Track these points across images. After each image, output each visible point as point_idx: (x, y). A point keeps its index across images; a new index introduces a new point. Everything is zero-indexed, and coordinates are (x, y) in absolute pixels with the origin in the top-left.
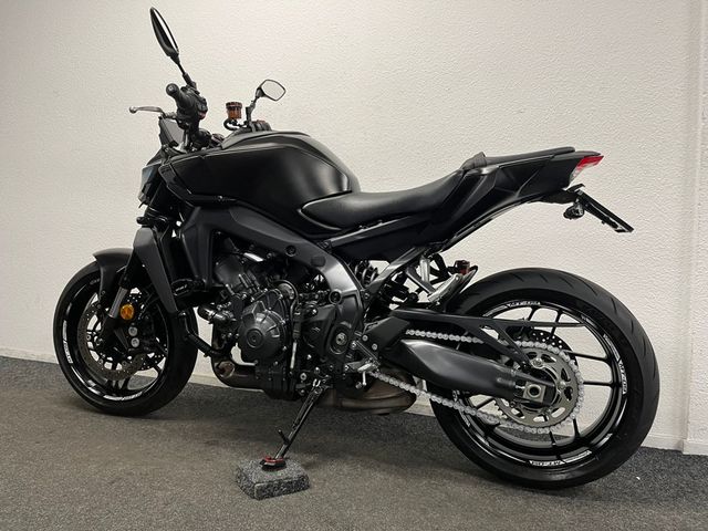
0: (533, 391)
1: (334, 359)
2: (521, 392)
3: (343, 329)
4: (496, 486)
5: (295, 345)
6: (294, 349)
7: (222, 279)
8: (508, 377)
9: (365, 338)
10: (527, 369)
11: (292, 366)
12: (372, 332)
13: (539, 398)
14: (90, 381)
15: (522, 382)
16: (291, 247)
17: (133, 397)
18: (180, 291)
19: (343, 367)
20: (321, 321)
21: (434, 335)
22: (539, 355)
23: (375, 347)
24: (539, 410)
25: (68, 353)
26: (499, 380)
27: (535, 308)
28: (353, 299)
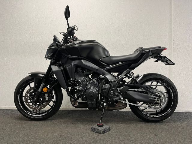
0: (158, 100)
1: (110, 97)
2: (155, 101)
3: (113, 90)
4: (147, 123)
5: (100, 95)
6: (100, 96)
7: (77, 79)
8: (152, 98)
9: (119, 92)
10: (156, 95)
11: (99, 100)
12: (121, 90)
13: (159, 102)
14: (28, 112)
15: (155, 98)
16: (97, 70)
17: (44, 114)
18: (71, 82)
19: (113, 99)
20: (106, 88)
21: (134, 90)
22: (157, 92)
23: (122, 94)
24: (158, 105)
25: (20, 104)
26: (150, 99)
27: (152, 82)
28: (115, 82)
